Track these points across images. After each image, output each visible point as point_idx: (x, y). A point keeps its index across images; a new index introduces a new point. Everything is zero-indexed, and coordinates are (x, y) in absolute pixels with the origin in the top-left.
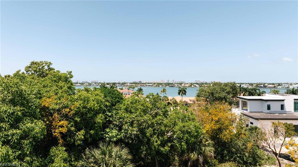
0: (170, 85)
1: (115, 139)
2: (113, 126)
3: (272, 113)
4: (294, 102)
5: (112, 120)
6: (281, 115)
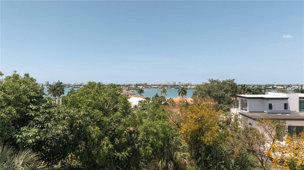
0: (175, 87)
1: (31, 141)
2: (34, 123)
3: (274, 113)
4: (299, 100)
5: (33, 115)
6: (284, 115)
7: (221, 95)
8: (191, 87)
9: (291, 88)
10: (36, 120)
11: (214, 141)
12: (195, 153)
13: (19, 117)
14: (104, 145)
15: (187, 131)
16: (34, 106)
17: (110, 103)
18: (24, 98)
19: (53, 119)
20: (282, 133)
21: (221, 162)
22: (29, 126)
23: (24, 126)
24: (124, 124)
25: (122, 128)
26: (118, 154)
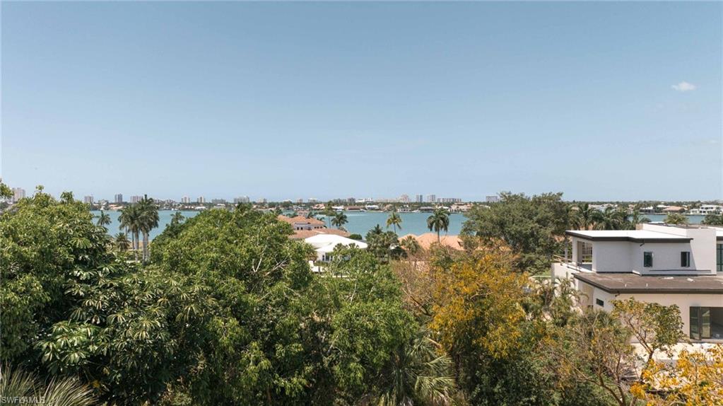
0: (422, 208)
1: (76, 356)
2: (84, 313)
3: (657, 275)
4: (717, 245)
5: (81, 293)
6: (681, 280)
7: (529, 231)
8: (461, 207)
9: (700, 210)
10: (89, 307)
11: (510, 349)
12: (467, 376)
13: (49, 299)
14: (250, 362)
15: (446, 325)
16: (85, 271)
17: (263, 259)
18: (60, 253)
19: (130, 301)
20: (670, 336)
21: (527, 399)
22: (73, 321)
23: (62, 321)
24: (298, 311)
25: (291, 319)
26: (283, 382)
